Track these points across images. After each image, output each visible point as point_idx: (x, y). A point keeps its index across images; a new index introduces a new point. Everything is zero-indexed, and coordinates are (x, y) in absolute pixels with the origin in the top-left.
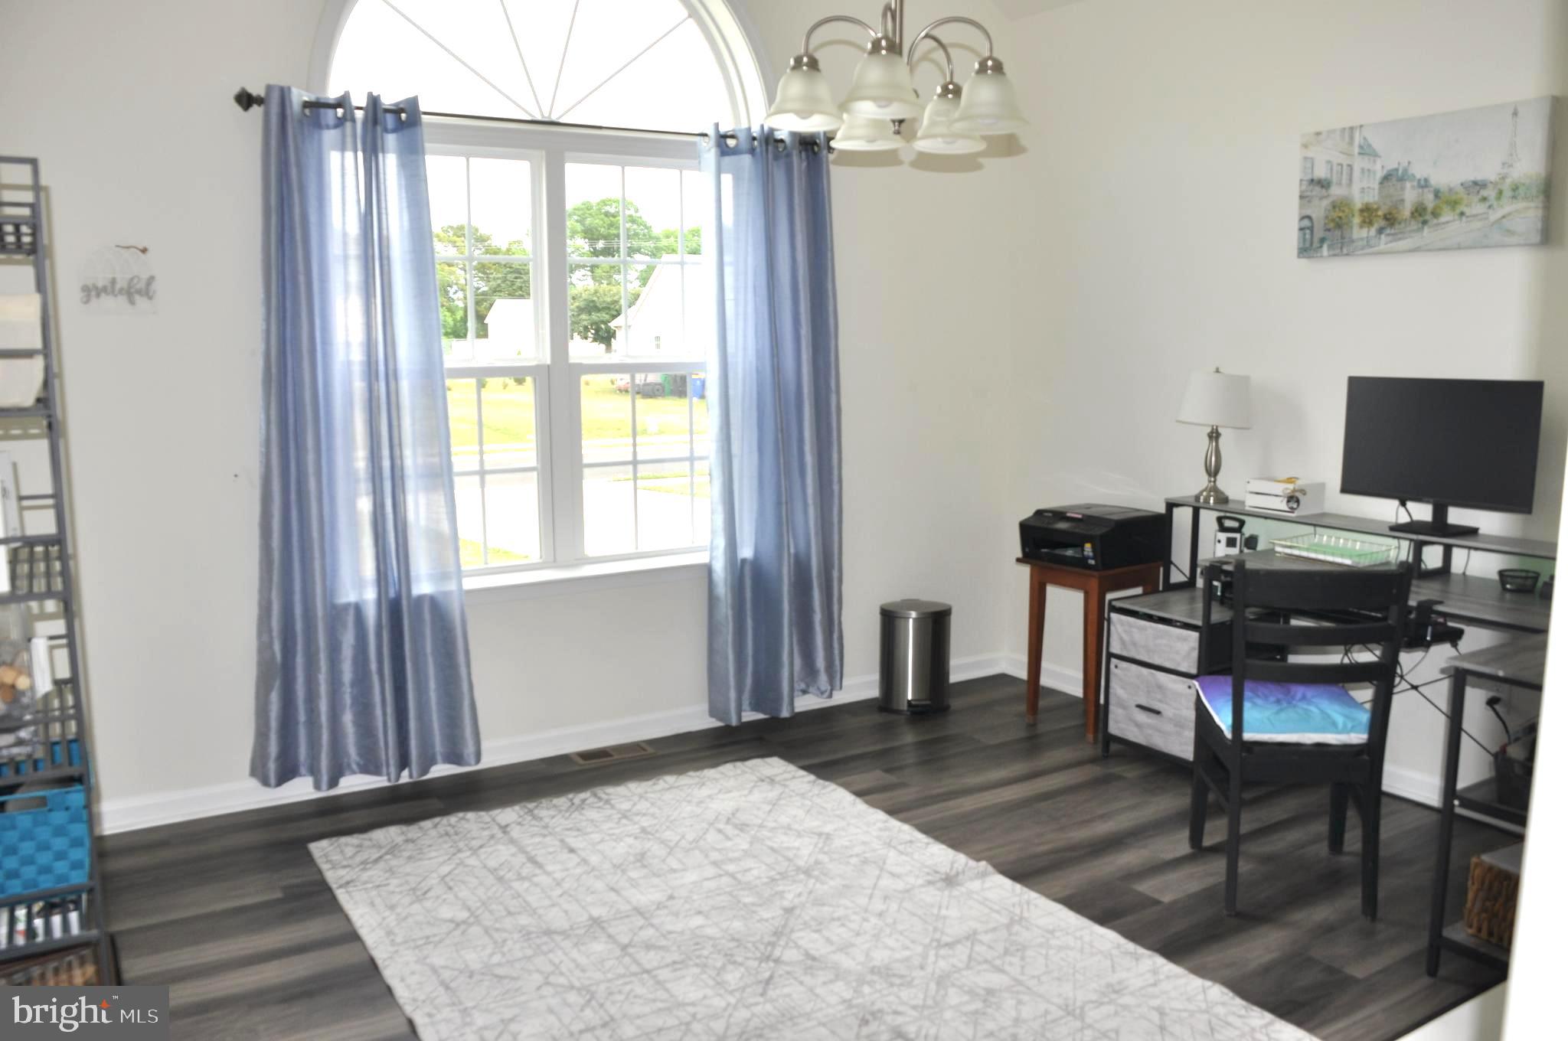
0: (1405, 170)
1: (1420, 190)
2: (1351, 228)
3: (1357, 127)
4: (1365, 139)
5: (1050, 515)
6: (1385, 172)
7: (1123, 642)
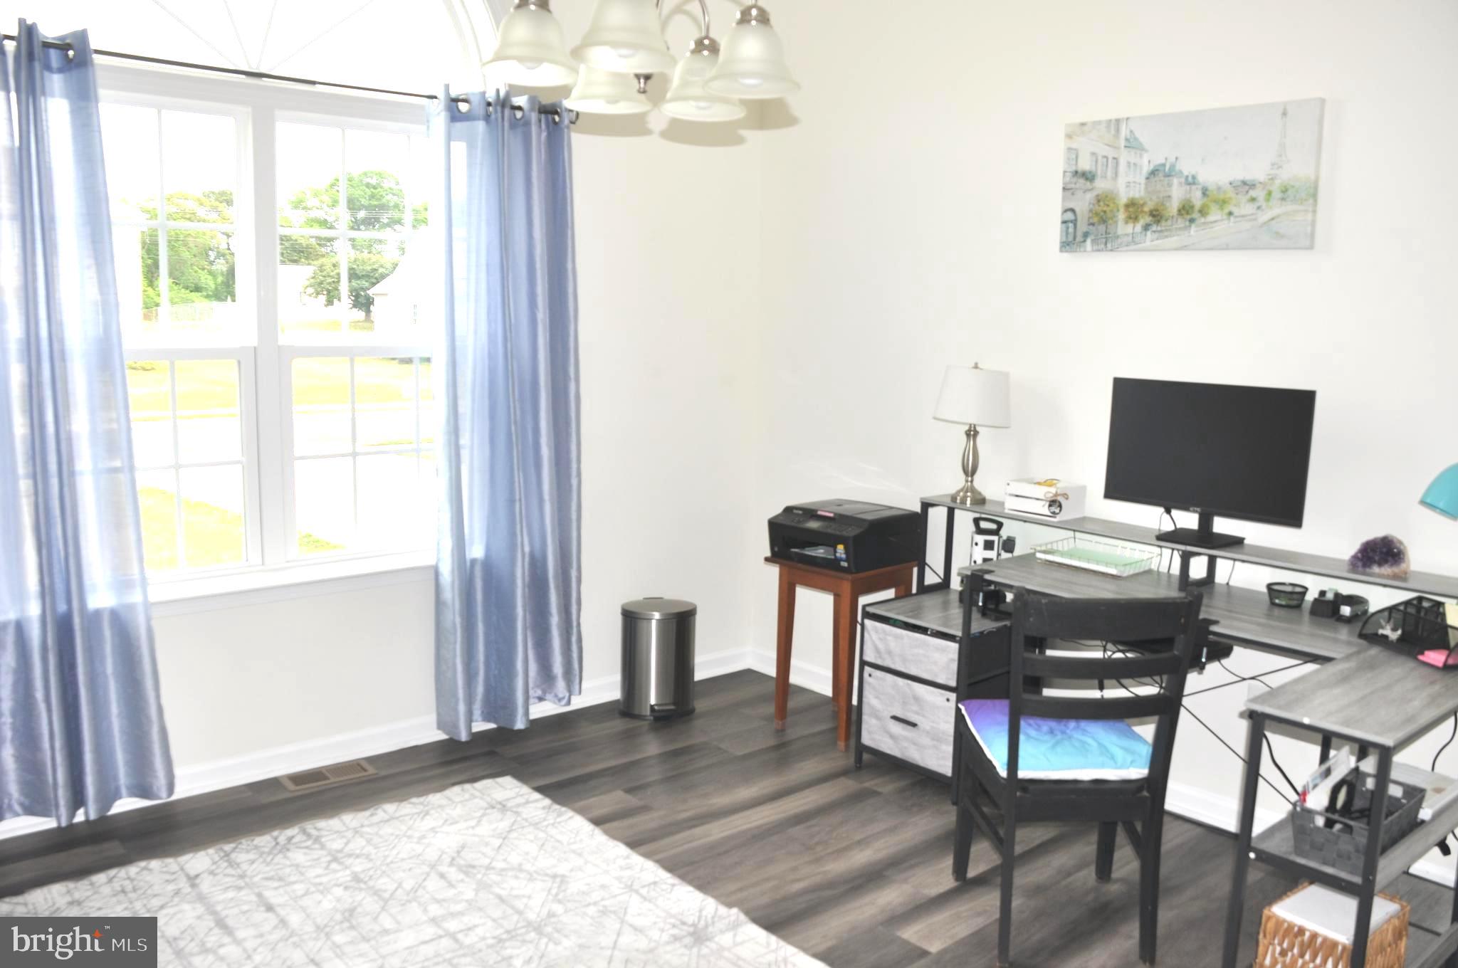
0: (1173, 166)
1: (1188, 187)
2: (1116, 222)
3: (1123, 119)
4: (1131, 132)
5: (800, 512)
6: (1152, 167)
7: (877, 651)
